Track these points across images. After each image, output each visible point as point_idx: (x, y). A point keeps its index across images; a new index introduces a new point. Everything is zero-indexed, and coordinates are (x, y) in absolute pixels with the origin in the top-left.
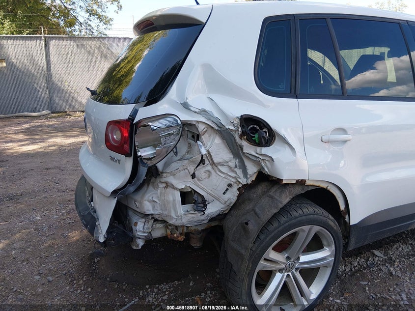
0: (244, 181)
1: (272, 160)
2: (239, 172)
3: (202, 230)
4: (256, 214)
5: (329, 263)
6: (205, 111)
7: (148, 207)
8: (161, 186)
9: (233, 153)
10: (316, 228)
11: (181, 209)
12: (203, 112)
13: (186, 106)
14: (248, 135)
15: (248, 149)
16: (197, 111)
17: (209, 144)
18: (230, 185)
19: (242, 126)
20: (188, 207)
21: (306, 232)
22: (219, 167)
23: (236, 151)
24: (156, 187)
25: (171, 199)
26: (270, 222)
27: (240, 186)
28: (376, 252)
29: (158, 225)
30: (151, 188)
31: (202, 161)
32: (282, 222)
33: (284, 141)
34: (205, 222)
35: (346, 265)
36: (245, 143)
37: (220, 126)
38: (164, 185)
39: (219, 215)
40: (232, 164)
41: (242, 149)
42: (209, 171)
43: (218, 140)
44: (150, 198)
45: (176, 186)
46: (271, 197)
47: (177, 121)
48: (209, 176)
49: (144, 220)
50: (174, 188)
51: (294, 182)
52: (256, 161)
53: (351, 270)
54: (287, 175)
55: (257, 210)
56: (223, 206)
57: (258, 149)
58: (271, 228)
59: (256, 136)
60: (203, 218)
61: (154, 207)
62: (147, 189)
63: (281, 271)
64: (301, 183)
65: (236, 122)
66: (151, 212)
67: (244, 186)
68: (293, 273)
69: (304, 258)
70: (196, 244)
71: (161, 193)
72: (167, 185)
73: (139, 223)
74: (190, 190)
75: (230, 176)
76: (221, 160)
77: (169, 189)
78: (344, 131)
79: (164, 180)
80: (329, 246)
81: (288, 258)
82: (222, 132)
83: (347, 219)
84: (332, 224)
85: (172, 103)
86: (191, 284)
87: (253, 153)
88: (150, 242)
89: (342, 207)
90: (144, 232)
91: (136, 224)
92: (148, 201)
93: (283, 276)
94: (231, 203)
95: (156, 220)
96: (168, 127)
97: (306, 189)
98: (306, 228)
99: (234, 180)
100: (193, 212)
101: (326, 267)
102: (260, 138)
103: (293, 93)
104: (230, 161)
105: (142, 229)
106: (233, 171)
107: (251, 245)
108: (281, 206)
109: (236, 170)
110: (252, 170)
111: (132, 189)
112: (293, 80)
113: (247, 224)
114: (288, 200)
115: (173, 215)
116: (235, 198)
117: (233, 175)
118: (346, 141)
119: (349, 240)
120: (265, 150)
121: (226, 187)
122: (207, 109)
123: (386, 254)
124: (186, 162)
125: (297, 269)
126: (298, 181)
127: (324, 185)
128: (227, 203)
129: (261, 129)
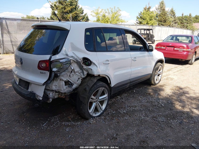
0: (83, 77)
1: (92, 69)
2: (82, 74)
3: (69, 95)
4: (88, 85)
5: (107, 99)
6: (72, 56)
7: (54, 88)
8: (59, 80)
9: (80, 69)
10: (103, 88)
11: (65, 87)
12: (72, 57)
13: (67, 55)
14: (85, 63)
15: (85, 67)
16: (70, 56)
17: (73, 66)
18: (79, 78)
19: (83, 60)
20: (67, 86)
21: (101, 89)
22: (76, 73)
23: (81, 68)
24: (57, 81)
25: (62, 84)
26: (92, 87)
27: (82, 78)
28: (118, 97)
29: (57, 94)
30: (55, 81)
31: (72, 72)
32: (95, 87)
33: (94, 64)
34: (72, 91)
35: (110, 101)
36: (84, 65)
37: (77, 60)
38: (60, 80)
39: (76, 88)
40: (80, 72)
41: (83, 67)
42: (73, 74)
43: (76, 65)
44: (55, 84)
45: (64, 80)
46: (91, 80)
47: (69, 60)
48: (73, 76)
49: (52, 92)
50: (63, 80)
51: (97, 75)
52: (87, 70)
53: (112, 102)
54: (96, 74)
55: (88, 84)
56: (77, 85)
57: (87, 67)
58: (92, 89)
59: (87, 63)
60: (71, 89)
61: (56, 88)
62: (53, 82)
63: (95, 102)
64: (99, 76)
65: (82, 59)
66: (55, 89)
67: (83, 78)
68: (98, 103)
69: (100, 98)
70: (67, 99)
71: (59, 82)
72: (61, 80)
73: (50, 93)
74: (67, 81)
75: (79, 75)
76: (77, 71)
77: (61, 81)
78: (108, 61)
79: (60, 78)
80: (106, 93)
81: (96, 98)
82: (77, 62)
83: (110, 86)
84: (107, 87)
85: (63, 54)
86: (65, 114)
87: (86, 68)
88: (54, 100)
89: (109, 82)
90: (52, 96)
91: (49, 94)
92: (54, 86)
93: (95, 104)
94: (79, 84)
95: (56, 92)
96: (66, 62)
97: (100, 77)
98: (101, 88)
99: (80, 77)
100: (68, 88)
101: (106, 100)
102: (88, 64)
103: (95, 51)
104: (79, 71)
105: (52, 95)
106: (80, 74)
107: (87, 94)
108: (94, 82)
109: (81, 73)
110: (85, 73)
111: (49, 82)
112: (94, 47)
113: (86, 88)
114: (96, 81)
115: (62, 89)
116: (81, 82)
117: (80, 75)
118: (109, 63)
119: (111, 92)
120: (89, 67)
121: (78, 79)
122: (73, 56)
123: (121, 97)
124: (67, 72)
125: (99, 101)
126: (98, 75)
127: (104, 76)
128: (78, 84)
129: (88, 61)
